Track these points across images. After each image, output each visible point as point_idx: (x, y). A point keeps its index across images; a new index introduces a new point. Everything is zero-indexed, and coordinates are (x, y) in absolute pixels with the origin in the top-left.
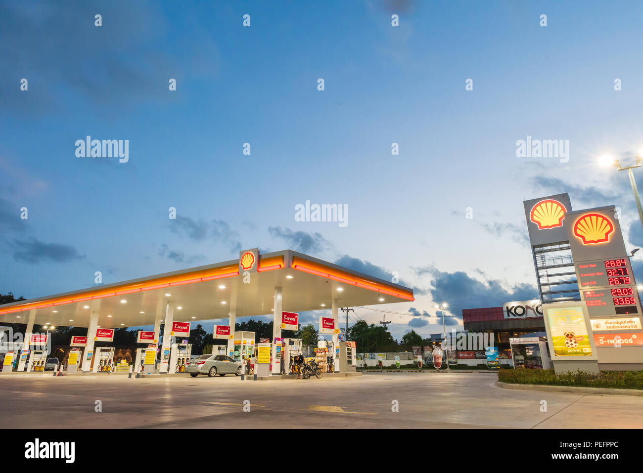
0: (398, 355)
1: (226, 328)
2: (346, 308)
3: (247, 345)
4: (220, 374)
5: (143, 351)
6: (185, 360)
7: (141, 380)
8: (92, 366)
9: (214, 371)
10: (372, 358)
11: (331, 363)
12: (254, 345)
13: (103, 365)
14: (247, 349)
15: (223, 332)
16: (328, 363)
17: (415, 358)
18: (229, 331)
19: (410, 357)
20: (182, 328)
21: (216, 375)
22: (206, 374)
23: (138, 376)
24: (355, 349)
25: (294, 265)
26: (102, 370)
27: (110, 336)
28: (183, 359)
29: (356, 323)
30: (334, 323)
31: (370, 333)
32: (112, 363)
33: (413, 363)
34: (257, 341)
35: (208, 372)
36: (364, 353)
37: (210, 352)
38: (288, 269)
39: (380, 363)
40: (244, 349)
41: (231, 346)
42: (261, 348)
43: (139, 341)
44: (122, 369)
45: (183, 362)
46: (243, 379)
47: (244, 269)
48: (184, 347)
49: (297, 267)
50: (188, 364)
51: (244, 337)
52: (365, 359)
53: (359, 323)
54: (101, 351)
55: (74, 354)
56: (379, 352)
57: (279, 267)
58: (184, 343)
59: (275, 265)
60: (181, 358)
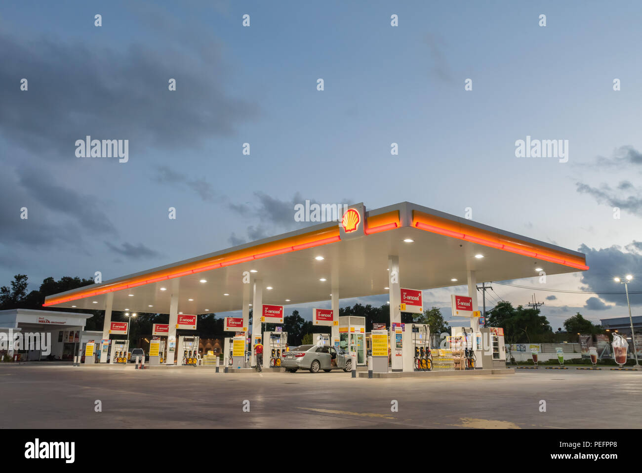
0: (558, 346)
1: (328, 312)
2: (482, 286)
3: (356, 333)
4: (324, 370)
5: (231, 341)
6: (281, 352)
7: (230, 375)
8: (176, 358)
9: (316, 365)
10: (521, 351)
11: (471, 356)
12: (364, 334)
13: (188, 357)
14: (356, 338)
15: (324, 317)
16: (466, 356)
17: (583, 350)
18: (332, 315)
19: (576, 349)
20: (273, 312)
21: (320, 371)
22: (308, 369)
23: (226, 370)
24: (503, 337)
25: (415, 223)
26: (188, 363)
27: (193, 323)
28: (278, 350)
29: (497, 305)
30: (471, 304)
31: (516, 318)
32: (198, 354)
33: (580, 357)
34: (369, 328)
35: (309, 367)
36: (510, 344)
37: (311, 342)
38: (407, 230)
39: (535, 357)
40: (352, 338)
41: (336, 335)
42: (376, 337)
43: (226, 329)
44: (210, 362)
45: (278, 354)
46: (354, 376)
47: (346, 231)
48: (278, 336)
49: (419, 225)
50: (283, 356)
51: (351, 324)
52: (512, 352)
53: (501, 305)
54: (184, 341)
55: (155, 344)
56: (531, 343)
57: (394, 226)
58: (279, 330)
59: (387, 224)
60: (276, 349)
